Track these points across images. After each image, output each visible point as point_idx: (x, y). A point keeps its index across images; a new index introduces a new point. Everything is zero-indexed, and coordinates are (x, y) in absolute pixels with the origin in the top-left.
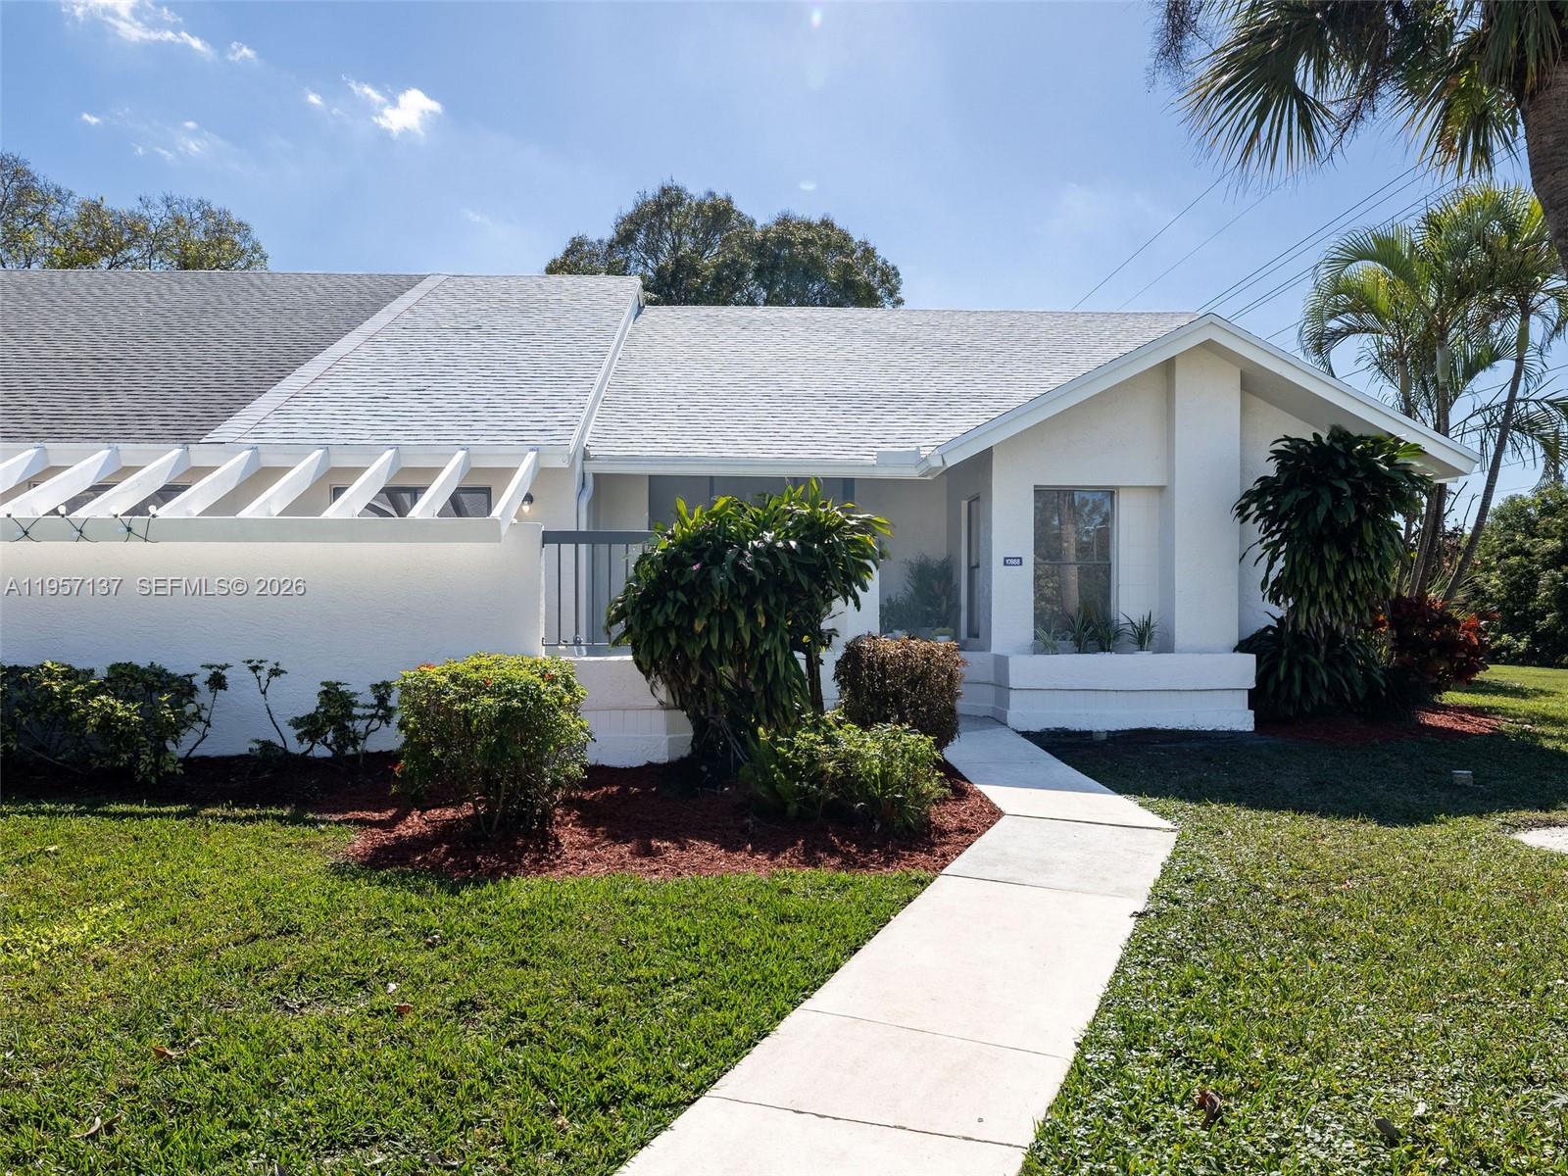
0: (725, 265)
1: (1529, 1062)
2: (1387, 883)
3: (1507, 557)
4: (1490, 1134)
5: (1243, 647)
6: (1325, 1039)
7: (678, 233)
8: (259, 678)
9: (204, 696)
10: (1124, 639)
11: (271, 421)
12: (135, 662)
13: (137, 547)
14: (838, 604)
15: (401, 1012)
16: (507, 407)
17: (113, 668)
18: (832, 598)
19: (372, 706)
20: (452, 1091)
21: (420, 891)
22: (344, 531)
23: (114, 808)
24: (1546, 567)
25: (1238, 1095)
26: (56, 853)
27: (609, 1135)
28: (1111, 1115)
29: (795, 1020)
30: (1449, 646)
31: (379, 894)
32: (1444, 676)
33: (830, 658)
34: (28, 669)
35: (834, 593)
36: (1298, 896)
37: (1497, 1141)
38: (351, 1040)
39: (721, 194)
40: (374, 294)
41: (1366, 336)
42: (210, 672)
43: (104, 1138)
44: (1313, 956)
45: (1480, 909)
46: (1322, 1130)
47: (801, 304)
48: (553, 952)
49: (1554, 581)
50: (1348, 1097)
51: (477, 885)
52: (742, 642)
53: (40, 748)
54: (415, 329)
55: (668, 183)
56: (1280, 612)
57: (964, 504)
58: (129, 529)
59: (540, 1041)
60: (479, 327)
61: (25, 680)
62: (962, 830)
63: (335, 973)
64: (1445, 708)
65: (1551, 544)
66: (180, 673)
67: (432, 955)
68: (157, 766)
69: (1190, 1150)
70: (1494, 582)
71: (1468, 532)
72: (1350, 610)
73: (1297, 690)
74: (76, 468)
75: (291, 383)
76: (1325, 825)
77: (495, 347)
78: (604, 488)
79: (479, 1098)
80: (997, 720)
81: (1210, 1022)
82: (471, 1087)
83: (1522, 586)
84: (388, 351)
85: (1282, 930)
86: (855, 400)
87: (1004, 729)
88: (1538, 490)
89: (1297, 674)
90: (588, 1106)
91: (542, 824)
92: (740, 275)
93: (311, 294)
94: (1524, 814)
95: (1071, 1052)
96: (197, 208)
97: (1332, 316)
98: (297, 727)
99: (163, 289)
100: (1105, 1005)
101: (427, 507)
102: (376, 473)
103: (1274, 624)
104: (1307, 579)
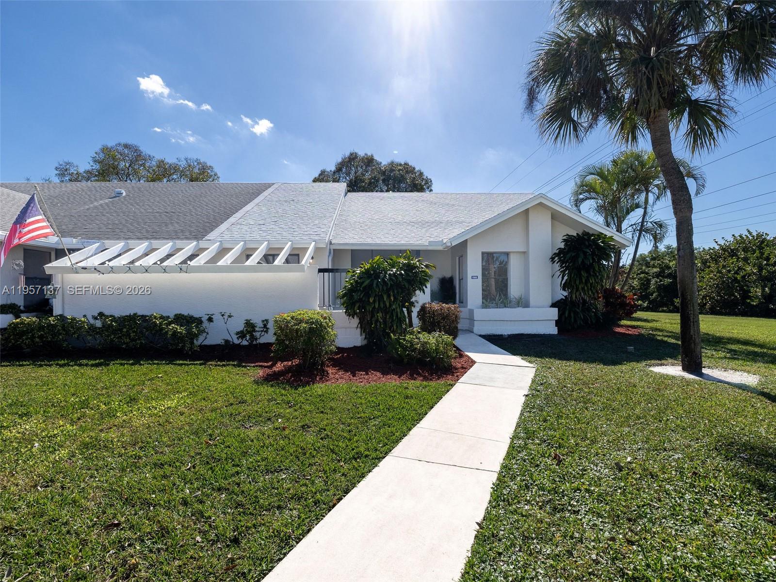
0: (372, 178)
1: (664, 444)
2: (609, 385)
3: (640, 274)
4: (653, 467)
5: (553, 305)
6: (594, 436)
7: (357, 168)
8: (224, 318)
9: (206, 324)
10: (513, 303)
11: (226, 232)
12: (183, 313)
13: (183, 276)
14: (418, 292)
15: (284, 429)
16: (305, 227)
17: (176, 315)
18: (416, 290)
19: (262, 328)
20: (305, 454)
21: (284, 389)
22: (251, 269)
23: (178, 362)
24: (653, 278)
25: (567, 454)
26: (161, 377)
27: (359, 468)
28: (525, 461)
29: (415, 431)
30: (623, 305)
31: (271, 390)
32: (621, 315)
33: (415, 311)
34: (147, 316)
35: (416, 288)
36: (579, 389)
37: (656, 469)
38: (269, 438)
39: (369, 154)
40: (258, 190)
41: (592, 200)
42: (208, 316)
43: (192, 470)
44: (586, 409)
45: (641, 393)
46: (597, 466)
47: (398, 191)
48: (331, 409)
49: (657, 282)
50: (604, 455)
51: (303, 387)
52: (386, 305)
53: (151, 342)
54: (272, 201)
55: (352, 152)
56: (565, 294)
57: (458, 258)
58: (181, 269)
59: (331, 438)
60: (293, 200)
61: (147, 320)
62: (463, 368)
63: (260, 416)
64: (622, 326)
65: (655, 270)
66: (198, 316)
67: (291, 410)
68: (191, 348)
69: (553, 473)
70: (636, 283)
71: (627, 266)
72: (590, 293)
73: (573, 320)
74: (162, 249)
75: (232, 220)
76: (585, 365)
77: (299, 207)
78: (337, 253)
79: (313, 457)
80: (470, 331)
81: (555, 431)
82: (311, 453)
83: (645, 284)
84: (263, 209)
85: (575, 400)
86: (420, 224)
87: (472, 334)
88: (650, 252)
89: (572, 315)
90: (350, 459)
91: (321, 366)
92: (377, 181)
93: (237, 190)
94: (653, 362)
95: (509, 441)
96: (196, 162)
97: (581, 194)
98: (237, 334)
99: (187, 189)
100: (518, 426)
101: (279, 261)
102: (262, 249)
103: (564, 298)
104: (575, 282)
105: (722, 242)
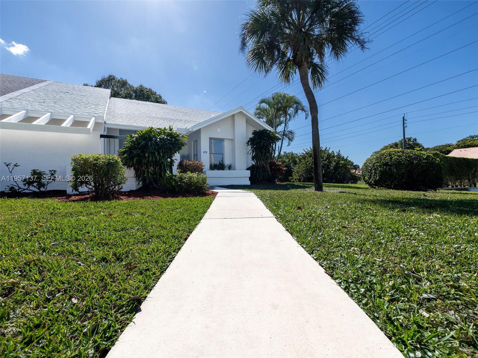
5: (247, 169)
8: (9, 168)
10: (226, 168)
11: (5, 103)
22: (41, 128)
29: (210, 210)
39: (124, 79)
40: (31, 82)
52: (157, 159)
54: (48, 90)
55: (110, 75)
56: (254, 163)
57: (193, 142)
60: (68, 93)
73: (258, 176)
84: (40, 93)
89: (257, 174)
93: (8, 79)
103: (253, 165)
104: (259, 156)
105: (306, 150)
